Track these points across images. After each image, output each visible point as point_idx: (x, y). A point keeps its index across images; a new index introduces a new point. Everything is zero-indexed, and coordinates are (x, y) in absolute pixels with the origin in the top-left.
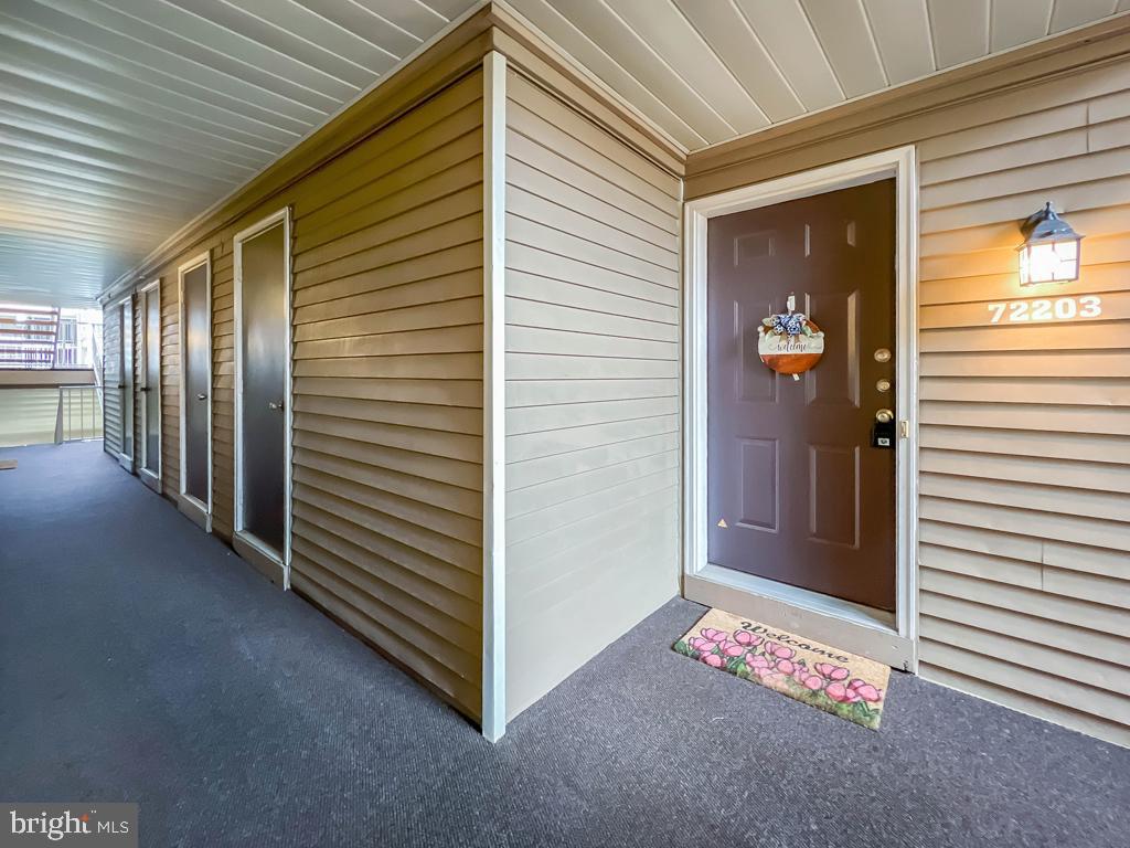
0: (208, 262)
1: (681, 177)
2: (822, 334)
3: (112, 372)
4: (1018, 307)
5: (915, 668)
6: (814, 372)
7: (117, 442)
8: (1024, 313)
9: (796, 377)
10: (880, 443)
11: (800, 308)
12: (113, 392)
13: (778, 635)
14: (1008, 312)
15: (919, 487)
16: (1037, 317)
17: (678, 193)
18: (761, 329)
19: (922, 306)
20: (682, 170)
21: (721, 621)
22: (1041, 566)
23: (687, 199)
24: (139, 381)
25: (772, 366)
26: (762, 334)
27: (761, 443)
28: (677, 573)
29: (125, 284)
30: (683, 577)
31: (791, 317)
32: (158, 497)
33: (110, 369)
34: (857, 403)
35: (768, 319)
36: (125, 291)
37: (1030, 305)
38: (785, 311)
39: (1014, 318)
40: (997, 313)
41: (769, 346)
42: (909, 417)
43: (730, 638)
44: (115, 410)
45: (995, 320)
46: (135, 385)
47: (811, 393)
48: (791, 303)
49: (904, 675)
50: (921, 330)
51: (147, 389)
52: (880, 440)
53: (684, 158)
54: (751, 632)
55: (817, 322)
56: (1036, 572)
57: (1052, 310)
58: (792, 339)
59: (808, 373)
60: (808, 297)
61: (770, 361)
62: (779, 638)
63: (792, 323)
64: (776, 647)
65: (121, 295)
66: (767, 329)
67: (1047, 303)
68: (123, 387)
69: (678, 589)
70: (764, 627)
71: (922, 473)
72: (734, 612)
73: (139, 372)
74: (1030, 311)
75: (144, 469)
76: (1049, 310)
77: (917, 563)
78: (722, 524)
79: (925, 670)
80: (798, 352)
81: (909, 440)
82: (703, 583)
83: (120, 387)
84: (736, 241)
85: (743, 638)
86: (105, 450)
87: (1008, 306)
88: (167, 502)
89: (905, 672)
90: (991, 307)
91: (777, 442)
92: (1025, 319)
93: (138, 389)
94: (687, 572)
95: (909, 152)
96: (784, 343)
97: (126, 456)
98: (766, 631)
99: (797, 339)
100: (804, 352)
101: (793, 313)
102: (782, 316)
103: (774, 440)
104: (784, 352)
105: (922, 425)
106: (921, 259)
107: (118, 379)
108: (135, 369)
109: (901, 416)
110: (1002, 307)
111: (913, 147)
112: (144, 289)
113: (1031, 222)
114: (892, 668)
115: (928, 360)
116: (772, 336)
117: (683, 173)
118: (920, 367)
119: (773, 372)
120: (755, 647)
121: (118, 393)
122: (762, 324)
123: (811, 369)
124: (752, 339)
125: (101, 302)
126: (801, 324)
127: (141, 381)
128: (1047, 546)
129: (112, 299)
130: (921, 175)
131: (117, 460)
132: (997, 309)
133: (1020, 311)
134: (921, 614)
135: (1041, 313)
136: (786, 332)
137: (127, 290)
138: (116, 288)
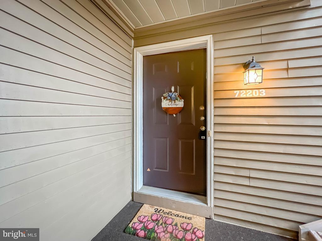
1: (133, 38)
2: (183, 100)
4: (243, 92)
5: (213, 217)
6: (180, 113)
8: (244, 94)
9: (174, 115)
10: (202, 138)
11: (176, 91)
13: (168, 212)
14: (240, 94)
15: (214, 153)
16: (248, 96)
17: (131, 43)
18: (162, 98)
19: (214, 91)
20: (133, 35)
21: (147, 210)
22: (249, 177)
23: (135, 47)
25: (166, 111)
26: (163, 100)
27: (162, 139)
28: (130, 191)
30: (133, 193)
31: (173, 94)
34: (194, 124)
35: (165, 94)
37: (246, 91)
38: (171, 92)
39: (242, 96)
40: (237, 94)
41: (165, 104)
42: (211, 130)
43: (150, 219)
45: (236, 96)
47: (180, 121)
48: (173, 89)
49: (209, 220)
50: (215, 99)
52: (202, 137)
53: (134, 30)
54: (158, 213)
55: (182, 96)
56: (248, 179)
57: (252, 93)
58: (173, 102)
59: (178, 114)
60: (178, 87)
61: (165, 109)
62: (168, 214)
63: (173, 96)
64: (167, 219)
66: (164, 98)
67: (251, 91)
69: (131, 198)
70: (163, 209)
71: (215, 148)
72: (152, 205)
74: (246, 94)
76: (251, 94)
77: (213, 180)
78: (149, 170)
79: (216, 217)
80: (175, 106)
81: (211, 137)
82: (140, 195)
84: (154, 65)
85: (154, 218)
87: (240, 92)
89: (210, 219)
90: (235, 92)
91: (168, 139)
92: (245, 96)
94: (135, 191)
95: (211, 37)
96: (170, 103)
98: (163, 211)
99: (175, 102)
100: (177, 106)
101: (174, 92)
102: (170, 93)
103: (167, 138)
104: (170, 106)
105: (215, 132)
106: (215, 75)
109: (208, 129)
110: (238, 92)
111: (212, 35)
113: (247, 64)
114: (206, 218)
115: (217, 109)
116: (166, 101)
117: (133, 37)
118: (214, 112)
119: (167, 113)
120: (159, 220)
122: (163, 96)
123: (179, 113)
124: (159, 101)
126: (176, 96)
128: (251, 171)
130: (214, 46)
132: (237, 93)
133: (243, 94)
134: (214, 197)
135: (249, 94)
136: (171, 99)
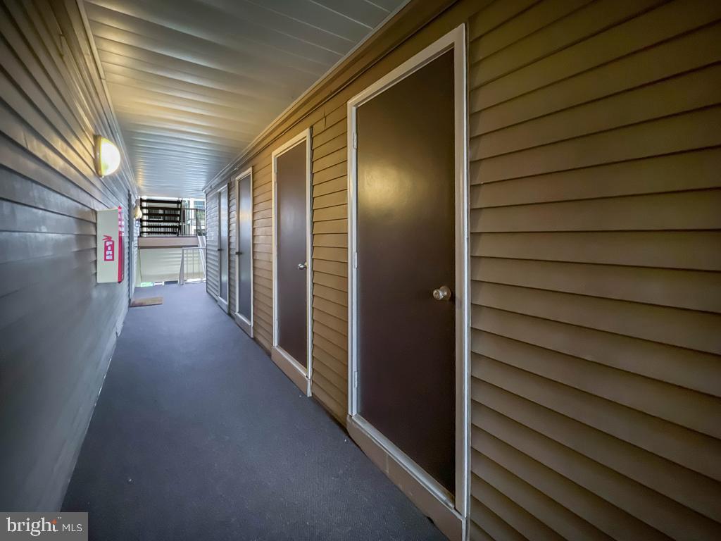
0: (308, 139)
3: (212, 239)
7: (216, 288)
12: (213, 253)
24: (232, 247)
29: (223, 176)
32: (252, 341)
33: (211, 237)
36: (221, 183)
44: (214, 265)
46: (230, 249)
51: (239, 253)
65: (219, 185)
68: (220, 250)
73: (233, 240)
75: (237, 313)
83: (219, 250)
86: (207, 291)
88: (260, 348)
93: (233, 252)
97: (223, 300)
107: (217, 244)
108: (229, 237)
112: (237, 178)
121: (217, 254)
125: (205, 192)
127: (235, 246)
129: (212, 189)
131: (216, 301)
137: (224, 180)
138: (216, 181)
